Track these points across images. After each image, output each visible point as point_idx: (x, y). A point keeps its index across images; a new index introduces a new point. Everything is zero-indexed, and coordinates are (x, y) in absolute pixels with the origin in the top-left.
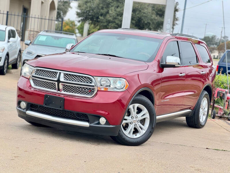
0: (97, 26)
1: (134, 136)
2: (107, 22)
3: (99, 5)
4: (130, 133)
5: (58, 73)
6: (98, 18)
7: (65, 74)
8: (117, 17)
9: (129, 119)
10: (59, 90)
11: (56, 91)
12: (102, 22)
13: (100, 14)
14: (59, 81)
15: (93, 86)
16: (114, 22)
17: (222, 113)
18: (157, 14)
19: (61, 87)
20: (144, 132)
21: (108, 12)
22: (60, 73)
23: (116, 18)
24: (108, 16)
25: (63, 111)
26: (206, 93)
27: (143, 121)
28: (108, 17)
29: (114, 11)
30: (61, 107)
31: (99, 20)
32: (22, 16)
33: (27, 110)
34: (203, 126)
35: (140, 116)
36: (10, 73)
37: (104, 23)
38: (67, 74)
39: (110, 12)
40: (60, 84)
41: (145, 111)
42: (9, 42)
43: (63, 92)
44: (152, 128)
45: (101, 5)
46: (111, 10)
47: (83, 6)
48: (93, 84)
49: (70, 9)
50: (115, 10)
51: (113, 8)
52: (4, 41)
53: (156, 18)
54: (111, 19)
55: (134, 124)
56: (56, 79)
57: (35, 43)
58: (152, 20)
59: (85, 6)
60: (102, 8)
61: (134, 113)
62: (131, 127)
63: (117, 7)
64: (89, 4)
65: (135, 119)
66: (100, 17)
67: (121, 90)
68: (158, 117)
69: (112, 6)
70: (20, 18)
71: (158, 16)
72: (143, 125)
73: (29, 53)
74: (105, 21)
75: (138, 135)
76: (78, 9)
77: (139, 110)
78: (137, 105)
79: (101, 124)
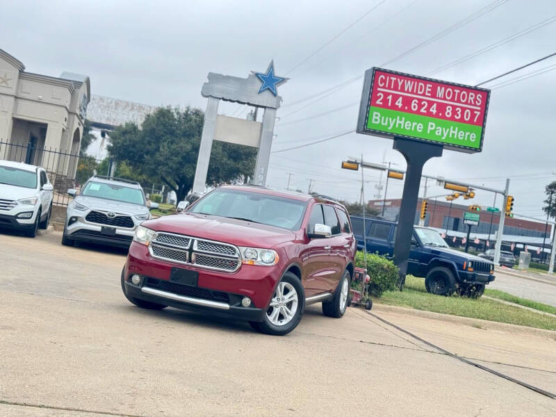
0: (138, 168)
1: (279, 324)
2: (155, 163)
3: (143, 138)
4: (274, 319)
5: (190, 241)
6: (142, 157)
7: (199, 242)
8: (171, 157)
9: (274, 302)
10: (190, 261)
11: (186, 263)
12: (147, 164)
13: (145, 151)
14: (191, 250)
15: (237, 258)
16: (167, 164)
17: (359, 299)
18: (230, 157)
19: (193, 257)
20: (291, 318)
21: (157, 149)
22: (193, 240)
23: (169, 159)
24: (157, 154)
25: (195, 288)
26: (347, 272)
27: (289, 305)
28: (158, 157)
29: (166, 148)
30: (193, 284)
31: (143, 160)
32: (28, 148)
33: (143, 286)
34: (342, 315)
35: (287, 298)
36: (40, 235)
37: (151, 165)
38: (202, 242)
39: (161, 149)
40: (193, 253)
41: (293, 292)
42: (41, 190)
43: (195, 264)
44: (301, 314)
45: (147, 139)
46: (163, 146)
47: (119, 138)
48: (237, 256)
49: (93, 140)
50: (169, 148)
51: (165, 144)
52: (36, 188)
53: (229, 162)
54: (161, 159)
55: (279, 308)
56: (187, 248)
57: (84, 193)
58: (222, 164)
59: (123, 138)
60: (149, 143)
61: (280, 294)
62: (276, 311)
63: (172, 143)
64: (128, 136)
65: (281, 302)
66: (145, 156)
67: (270, 264)
68: (307, 299)
69: (164, 141)
70: (25, 150)
71: (231, 159)
72: (290, 309)
73: (80, 207)
74: (152, 162)
75: (284, 322)
76: (110, 141)
77: (286, 291)
78: (284, 284)
79: (243, 307)
